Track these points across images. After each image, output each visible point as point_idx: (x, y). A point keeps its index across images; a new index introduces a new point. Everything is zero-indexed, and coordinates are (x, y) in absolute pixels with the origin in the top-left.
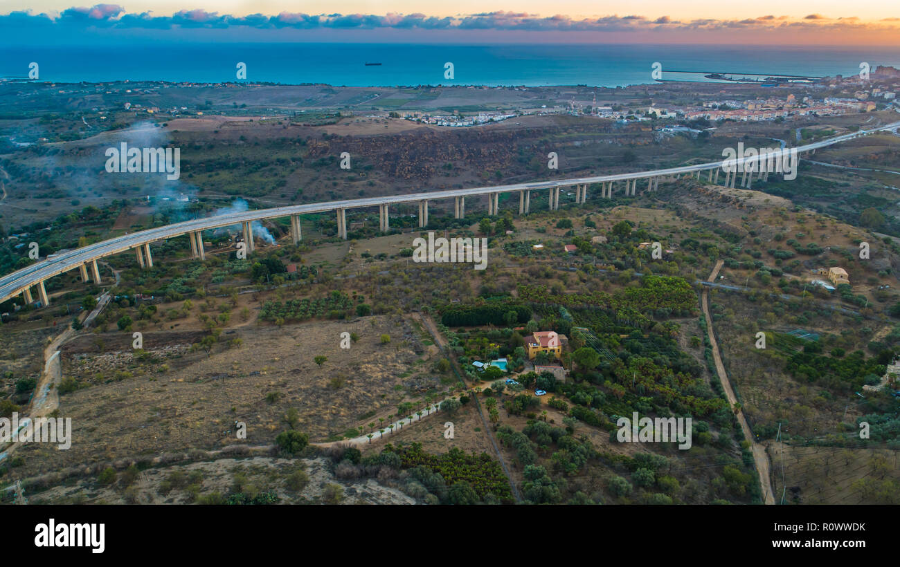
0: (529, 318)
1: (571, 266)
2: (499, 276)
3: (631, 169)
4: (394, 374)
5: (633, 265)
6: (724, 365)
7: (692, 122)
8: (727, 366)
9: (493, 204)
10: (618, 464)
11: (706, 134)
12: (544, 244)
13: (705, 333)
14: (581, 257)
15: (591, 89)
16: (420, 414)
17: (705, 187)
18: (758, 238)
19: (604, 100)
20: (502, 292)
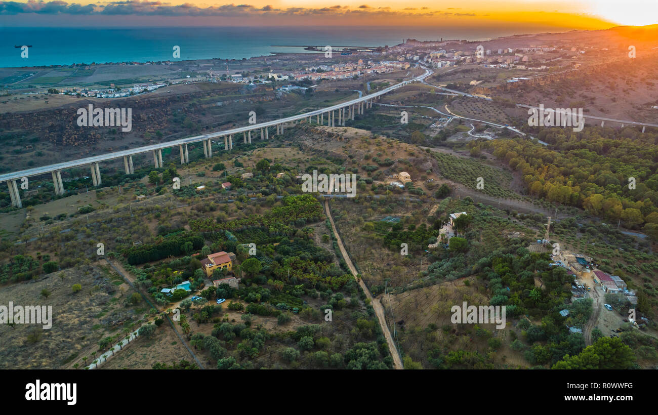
0: (203, 245)
1: (230, 199)
2: (172, 216)
3: (262, 120)
4: (90, 317)
5: (275, 191)
6: (347, 250)
7: (300, 82)
8: (348, 250)
9: (158, 159)
10: (287, 339)
11: (310, 90)
12: (206, 185)
13: (331, 231)
14: (236, 191)
15: (224, 61)
16: (121, 344)
17: (316, 128)
18: (355, 159)
19: (235, 69)
20: (177, 228)
